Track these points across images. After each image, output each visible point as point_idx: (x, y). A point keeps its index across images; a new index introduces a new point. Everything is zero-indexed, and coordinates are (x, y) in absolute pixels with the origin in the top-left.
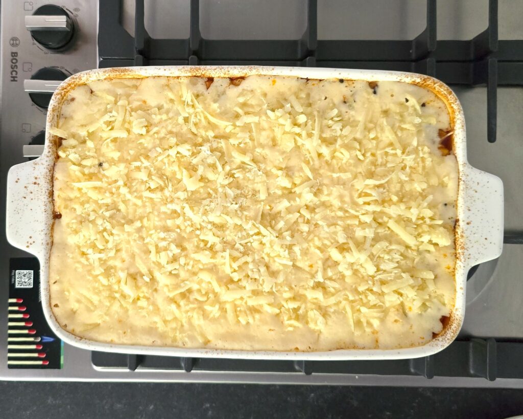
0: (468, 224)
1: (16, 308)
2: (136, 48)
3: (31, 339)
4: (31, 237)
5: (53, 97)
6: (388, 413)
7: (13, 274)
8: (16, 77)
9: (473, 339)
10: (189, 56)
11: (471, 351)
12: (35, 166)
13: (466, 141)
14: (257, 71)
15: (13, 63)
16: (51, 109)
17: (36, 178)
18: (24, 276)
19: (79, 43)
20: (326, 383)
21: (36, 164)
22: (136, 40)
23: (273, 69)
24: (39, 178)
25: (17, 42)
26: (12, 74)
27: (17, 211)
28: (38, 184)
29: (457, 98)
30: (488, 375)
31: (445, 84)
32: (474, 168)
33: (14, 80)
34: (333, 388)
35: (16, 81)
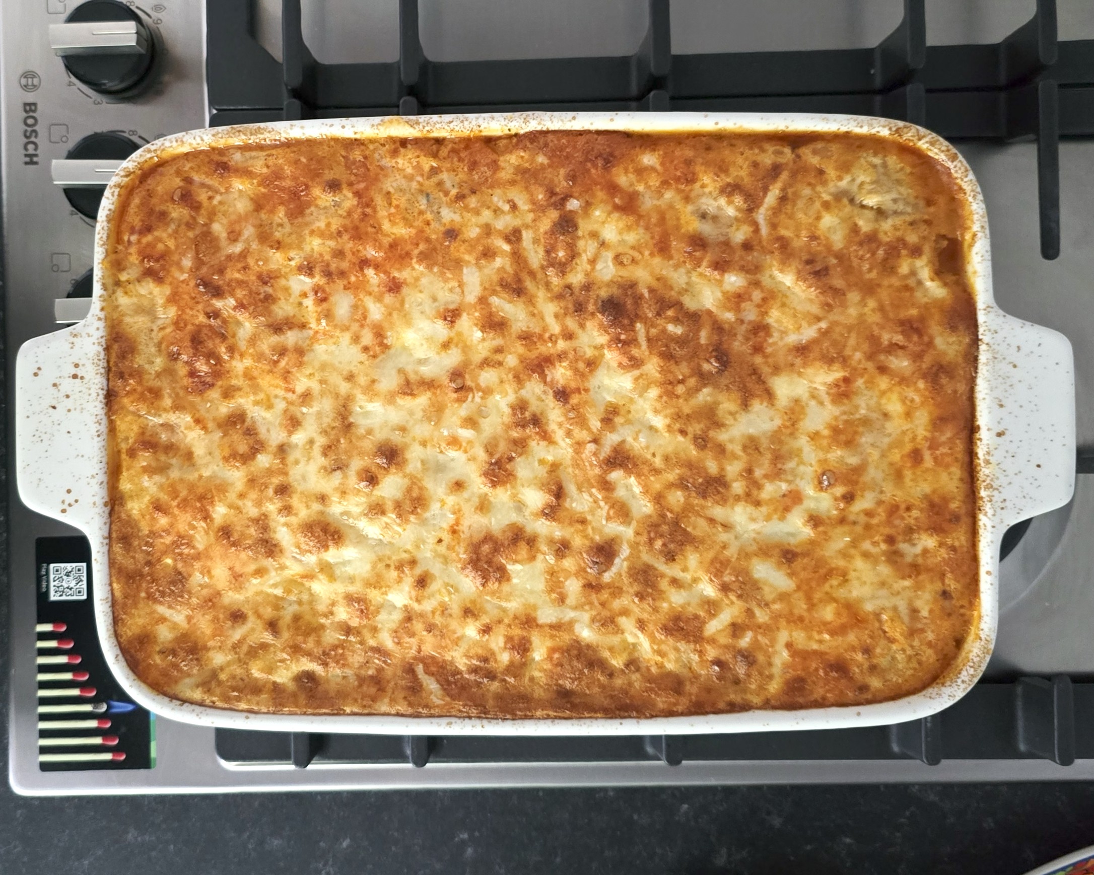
0: (999, 435)
1: (53, 644)
2: (286, 85)
3: (87, 708)
4: (69, 491)
5: (107, 193)
6: (848, 840)
7: (43, 572)
8: (36, 155)
9: (1023, 679)
10: (400, 98)
11: (1019, 704)
12: (75, 340)
13: (990, 258)
14: (539, 124)
15: (26, 124)
16: (104, 218)
17: (77, 366)
18: (68, 574)
19: (166, 78)
20: (712, 782)
21: (75, 336)
22: (285, 68)
23: (574, 118)
24: (83, 365)
25: (36, 81)
26: (26, 149)
27: (38, 437)
28: (82, 378)
29: (969, 168)
30: (1056, 752)
31: (941, 139)
32: (1008, 316)
33: (32, 163)
34: (728, 790)
35: (36, 163)
